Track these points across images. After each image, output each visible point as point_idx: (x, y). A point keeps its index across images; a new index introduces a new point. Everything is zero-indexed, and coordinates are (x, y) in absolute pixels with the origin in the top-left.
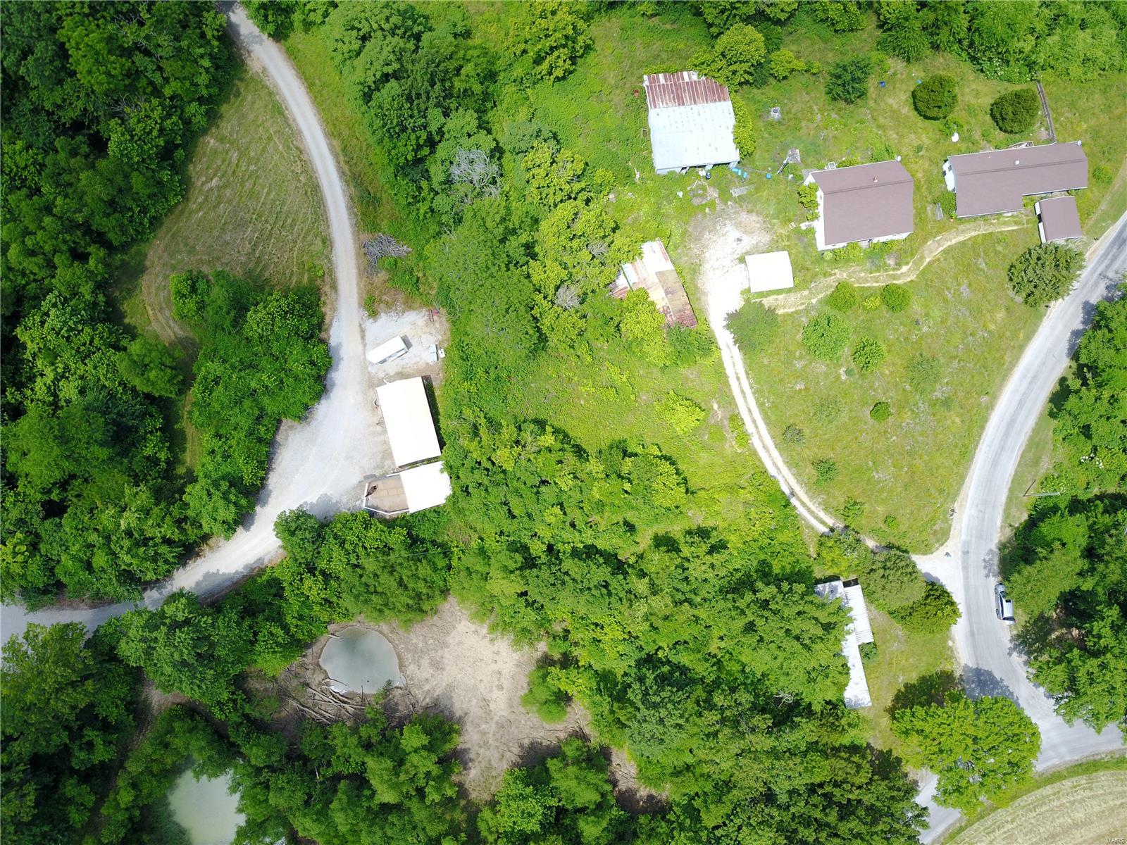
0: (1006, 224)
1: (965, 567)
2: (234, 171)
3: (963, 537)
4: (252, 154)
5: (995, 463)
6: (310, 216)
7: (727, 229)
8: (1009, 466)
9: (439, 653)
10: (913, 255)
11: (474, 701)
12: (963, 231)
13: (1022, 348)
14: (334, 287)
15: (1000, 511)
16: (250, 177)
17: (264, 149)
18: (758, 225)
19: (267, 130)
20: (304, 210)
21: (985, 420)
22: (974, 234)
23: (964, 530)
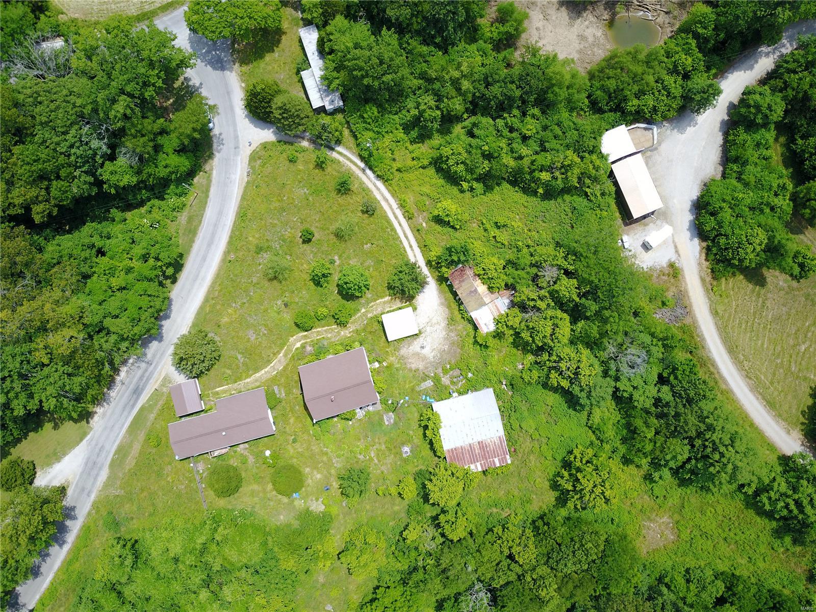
0: (225, 391)
1: (236, 137)
2: (791, 357)
3: (239, 158)
4: (781, 371)
5: (220, 213)
6: (731, 331)
7: (432, 354)
8: (210, 213)
9: (582, 46)
10: (293, 356)
11: (554, 18)
12: (256, 381)
13: (206, 300)
14: (703, 280)
15: (214, 181)
16: (779, 355)
17: (774, 374)
18: (410, 361)
19: (775, 388)
20: (735, 334)
21: (230, 243)
22: (248, 380)
23: (239, 163)
